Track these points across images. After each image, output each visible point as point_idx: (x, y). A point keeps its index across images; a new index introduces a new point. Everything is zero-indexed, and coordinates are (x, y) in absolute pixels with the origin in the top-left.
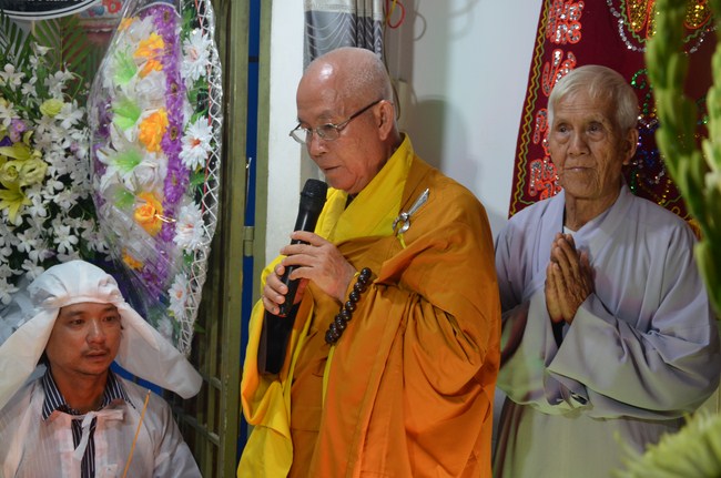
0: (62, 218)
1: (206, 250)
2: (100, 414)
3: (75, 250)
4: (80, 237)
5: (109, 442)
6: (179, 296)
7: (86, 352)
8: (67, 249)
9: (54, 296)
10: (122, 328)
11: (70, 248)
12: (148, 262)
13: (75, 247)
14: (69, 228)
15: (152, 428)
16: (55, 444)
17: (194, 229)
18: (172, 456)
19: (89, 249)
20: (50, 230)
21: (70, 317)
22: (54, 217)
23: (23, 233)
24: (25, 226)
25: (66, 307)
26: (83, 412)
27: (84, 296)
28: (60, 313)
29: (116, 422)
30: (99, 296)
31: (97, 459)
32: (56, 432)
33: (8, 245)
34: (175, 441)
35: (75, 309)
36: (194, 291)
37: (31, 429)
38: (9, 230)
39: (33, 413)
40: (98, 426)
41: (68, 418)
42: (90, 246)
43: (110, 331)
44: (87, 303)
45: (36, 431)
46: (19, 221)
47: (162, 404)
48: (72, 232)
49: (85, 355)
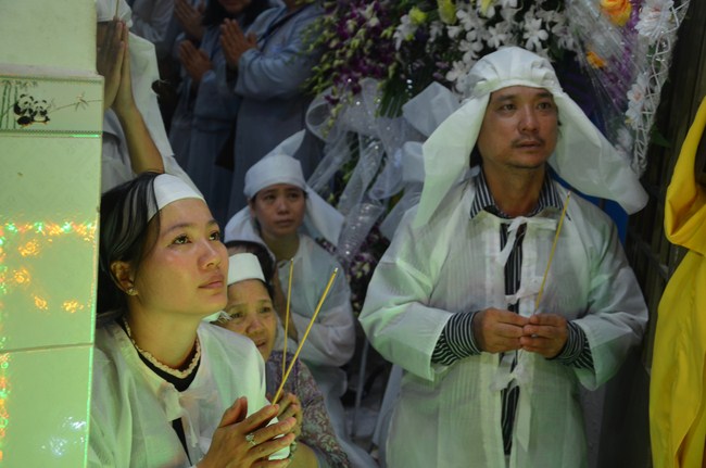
0: (535, 11)
1: (671, 40)
2: (530, 221)
3: (544, 47)
4: (550, 34)
5: (539, 253)
6: (637, 99)
7: (517, 141)
8: (534, 45)
9: (484, 79)
10: (559, 124)
11: (539, 45)
12: (613, 60)
13: (544, 44)
14: (540, 21)
15: (589, 245)
16: (480, 245)
17: (662, 13)
18: (612, 280)
19: (559, 46)
20: (521, 24)
21: (502, 102)
22: (526, 9)
23: (494, 27)
24: (498, 18)
25: (496, 92)
26: (513, 216)
27: (516, 78)
28: (490, 98)
29: (548, 233)
30: (532, 80)
31: (524, 269)
32: (483, 233)
33: (479, 40)
34: (618, 263)
35: (506, 93)
36: (652, 92)
37: (458, 229)
38: (481, 22)
39: (463, 212)
40: (528, 233)
41: (497, 221)
42: (560, 43)
43: (545, 121)
44: (519, 86)
45: (464, 231)
46: (491, 13)
47: (604, 220)
48: (543, 26)
49: (517, 145)
